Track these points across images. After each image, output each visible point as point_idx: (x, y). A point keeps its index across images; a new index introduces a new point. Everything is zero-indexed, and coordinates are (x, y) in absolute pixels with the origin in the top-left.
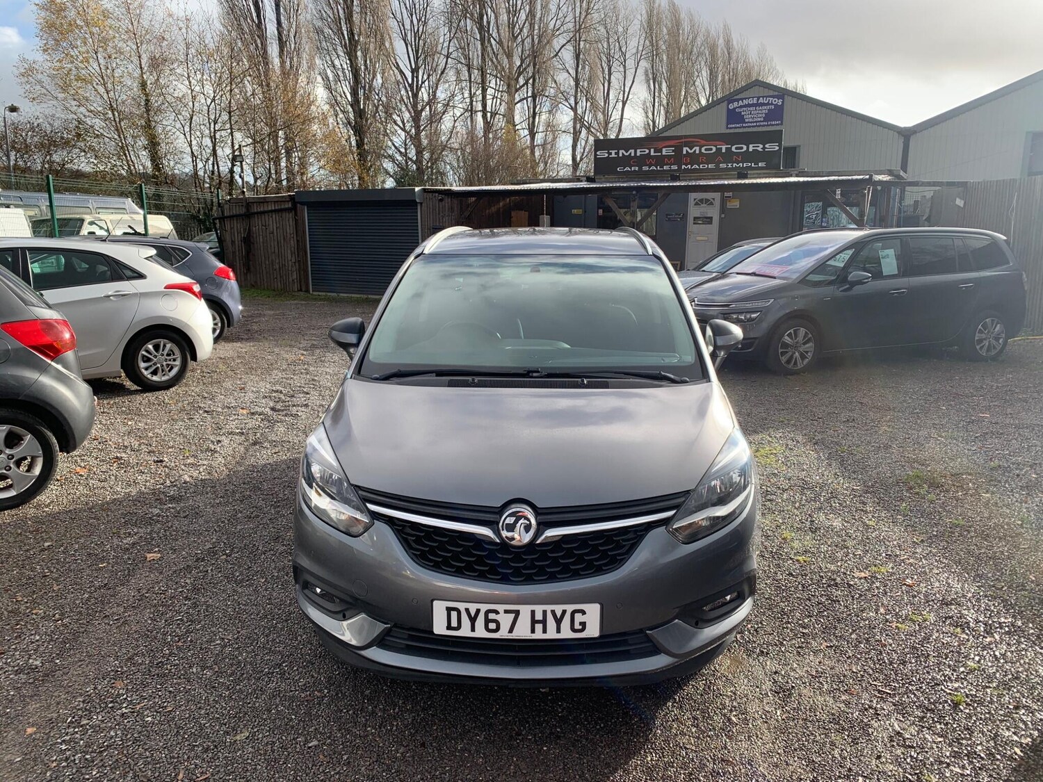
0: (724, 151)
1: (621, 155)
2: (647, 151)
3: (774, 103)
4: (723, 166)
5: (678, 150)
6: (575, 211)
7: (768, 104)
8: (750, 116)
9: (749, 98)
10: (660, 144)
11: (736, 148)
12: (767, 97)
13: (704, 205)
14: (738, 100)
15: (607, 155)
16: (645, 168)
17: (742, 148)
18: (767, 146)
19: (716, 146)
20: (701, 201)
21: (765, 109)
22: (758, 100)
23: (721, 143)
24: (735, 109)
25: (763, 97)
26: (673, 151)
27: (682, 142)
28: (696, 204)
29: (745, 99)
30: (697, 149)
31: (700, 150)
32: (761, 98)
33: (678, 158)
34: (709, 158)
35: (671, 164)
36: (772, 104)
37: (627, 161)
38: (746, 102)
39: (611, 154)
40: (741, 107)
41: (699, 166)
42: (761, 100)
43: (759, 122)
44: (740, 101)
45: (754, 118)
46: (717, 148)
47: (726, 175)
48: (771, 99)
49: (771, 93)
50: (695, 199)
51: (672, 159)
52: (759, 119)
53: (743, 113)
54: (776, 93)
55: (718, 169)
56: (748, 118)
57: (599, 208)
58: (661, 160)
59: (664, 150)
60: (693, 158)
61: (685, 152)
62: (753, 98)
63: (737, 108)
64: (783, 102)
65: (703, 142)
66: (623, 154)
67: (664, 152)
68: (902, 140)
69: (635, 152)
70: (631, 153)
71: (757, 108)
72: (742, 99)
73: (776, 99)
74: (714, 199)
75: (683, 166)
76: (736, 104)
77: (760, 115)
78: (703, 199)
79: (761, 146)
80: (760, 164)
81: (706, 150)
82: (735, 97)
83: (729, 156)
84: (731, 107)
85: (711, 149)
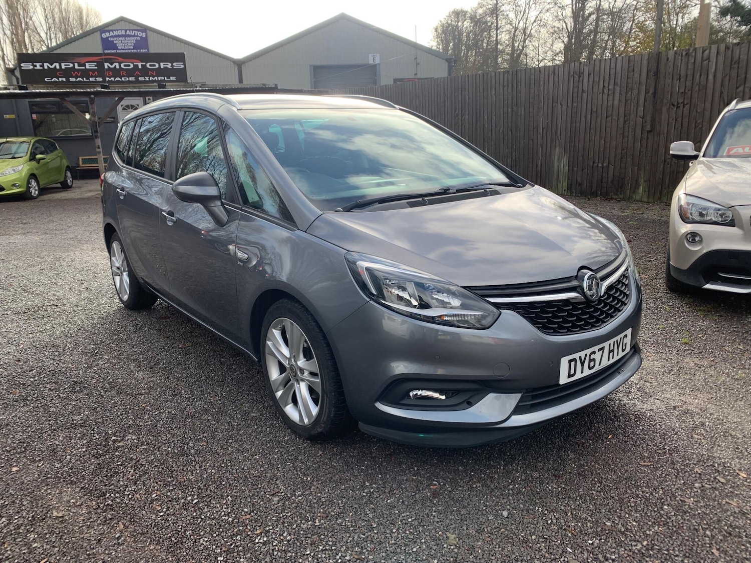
0: (140, 67)
1: (46, 67)
2: (71, 65)
3: (139, 34)
4: (141, 79)
5: (100, 64)
6: (7, 115)
7: (134, 36)
8: (121, 44)
9: (118, 30)
10: (82, 60)
11: (150, 65)
12: (132, 30)
13: (130, 110)
14: (109, 31)
15: (31, 67)
16: (72, 79)
17: (155, 65)
18: (174, 64)
19: (133, 63)
20: (128, 106)
21: (132, 41)
22: (126, 32)
23: (138, 61)
24: (107, 38)
25: (130, 30)
26: (96, 66)
27: (102, 59)
28: (124, 109)
29: (115, 30)
30: (117, 65)
31: (120, 66)
32: (128, 31)
33: (101, 71)
34: (129, 73)
35: (96, 77)
36: (138, 36)
37: (52, 73)
38: (116, 33)
39: (36, 66)
40: (112, 37)
41: (121, 79)
42: (128, 33)
43: (130, 49)
44: (111, 32)
45: (125, 45)
46: (134, 65)
47: (145, 86)
48: (136, 32)
49: (135, 27)
50: (122, 106)
51: (96, 72)
52: (130, 47)
53: (115, 42)
54: (140, 28)
55: (137, 81)
56: (120, 46)
57: (32, 113)
58: (86, 73)
59: (87, 64)
60: (116, 72)
61: (106, 67)
62: (121, 30)
63: (109, 37)
64: (146, 35)
65: (121, 59)
66: (48, 66)
67: (88, 66)
68: (236, 68)
69: (60, 66)
70: (56, 66)
71: (126, 38)
72: (112, 31)
73: (141, 33)
74: (138, 105)
75: (107, 79)
76: (107, 34)
77: (130, 44)
78: (129, 105)
79: (170, 64)
80: (172, 78)
81: (125, 66)
82: (106, 29)
83: (145, 72)
84: (104, 36)
85: (129, 66)
